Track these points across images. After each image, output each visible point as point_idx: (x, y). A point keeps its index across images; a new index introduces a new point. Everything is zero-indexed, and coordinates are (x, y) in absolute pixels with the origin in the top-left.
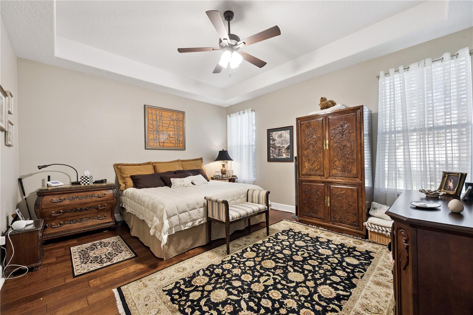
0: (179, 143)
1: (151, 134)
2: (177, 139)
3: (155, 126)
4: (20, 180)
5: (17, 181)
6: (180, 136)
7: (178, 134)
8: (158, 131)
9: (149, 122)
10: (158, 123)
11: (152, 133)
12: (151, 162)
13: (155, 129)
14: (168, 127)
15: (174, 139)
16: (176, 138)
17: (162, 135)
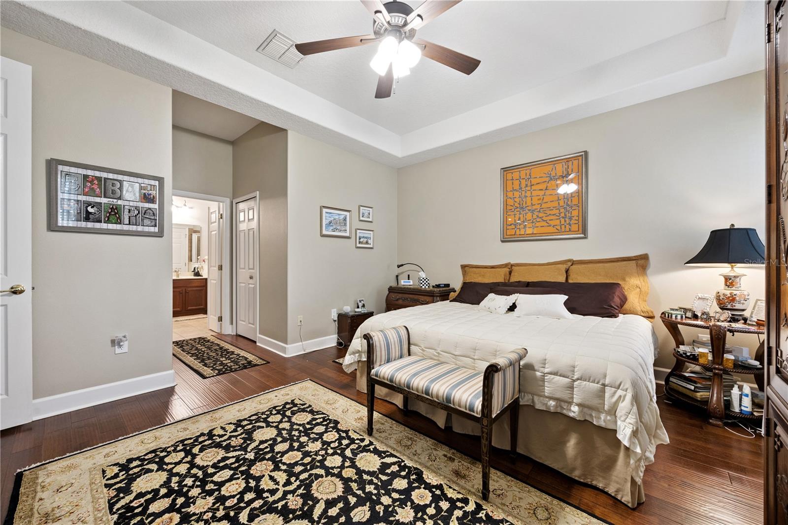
0: (570, 224)
1: (510, 215)
2: (565, 215)
3: (517, 200)
4: (397, 276)
5: (395, 277)
6: (572, 207)
7: (568, 205)
8: (522, 208)
9: (507, 196)
10: (523, 192)
11: (513, 213)
12: (510, 263)
13: (518, 206)
14: (545, 195)
15: (558, 218)
16: (563, 215)
17: (531, 214)
